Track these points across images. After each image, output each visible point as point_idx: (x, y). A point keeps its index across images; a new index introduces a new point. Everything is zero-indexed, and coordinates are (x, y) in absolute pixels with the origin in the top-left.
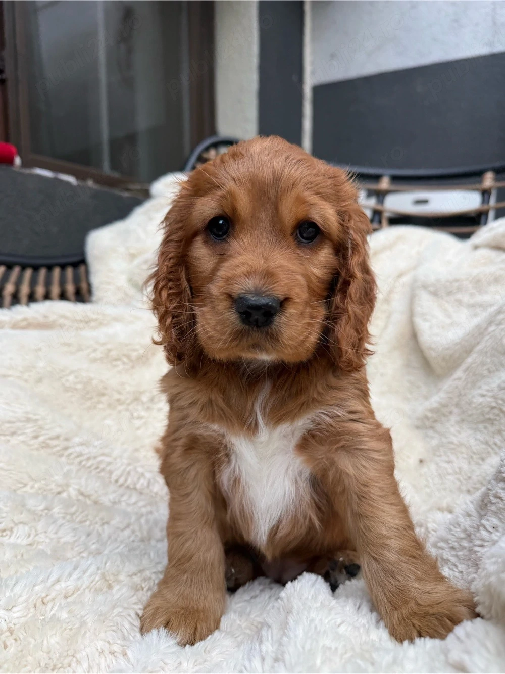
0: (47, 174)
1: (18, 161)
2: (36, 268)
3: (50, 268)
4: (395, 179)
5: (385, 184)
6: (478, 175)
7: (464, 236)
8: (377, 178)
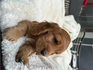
0: (81, 10)
1: (83, 6)
2: (69, 9)
3: (69, 11)
4: (78, 56)
5: (77, 55)
6: (78, 67)
7: (70, 64)
8: (78, 54)
